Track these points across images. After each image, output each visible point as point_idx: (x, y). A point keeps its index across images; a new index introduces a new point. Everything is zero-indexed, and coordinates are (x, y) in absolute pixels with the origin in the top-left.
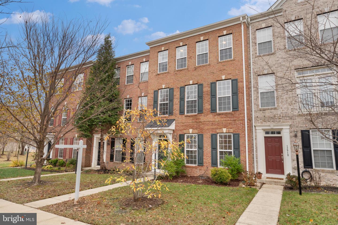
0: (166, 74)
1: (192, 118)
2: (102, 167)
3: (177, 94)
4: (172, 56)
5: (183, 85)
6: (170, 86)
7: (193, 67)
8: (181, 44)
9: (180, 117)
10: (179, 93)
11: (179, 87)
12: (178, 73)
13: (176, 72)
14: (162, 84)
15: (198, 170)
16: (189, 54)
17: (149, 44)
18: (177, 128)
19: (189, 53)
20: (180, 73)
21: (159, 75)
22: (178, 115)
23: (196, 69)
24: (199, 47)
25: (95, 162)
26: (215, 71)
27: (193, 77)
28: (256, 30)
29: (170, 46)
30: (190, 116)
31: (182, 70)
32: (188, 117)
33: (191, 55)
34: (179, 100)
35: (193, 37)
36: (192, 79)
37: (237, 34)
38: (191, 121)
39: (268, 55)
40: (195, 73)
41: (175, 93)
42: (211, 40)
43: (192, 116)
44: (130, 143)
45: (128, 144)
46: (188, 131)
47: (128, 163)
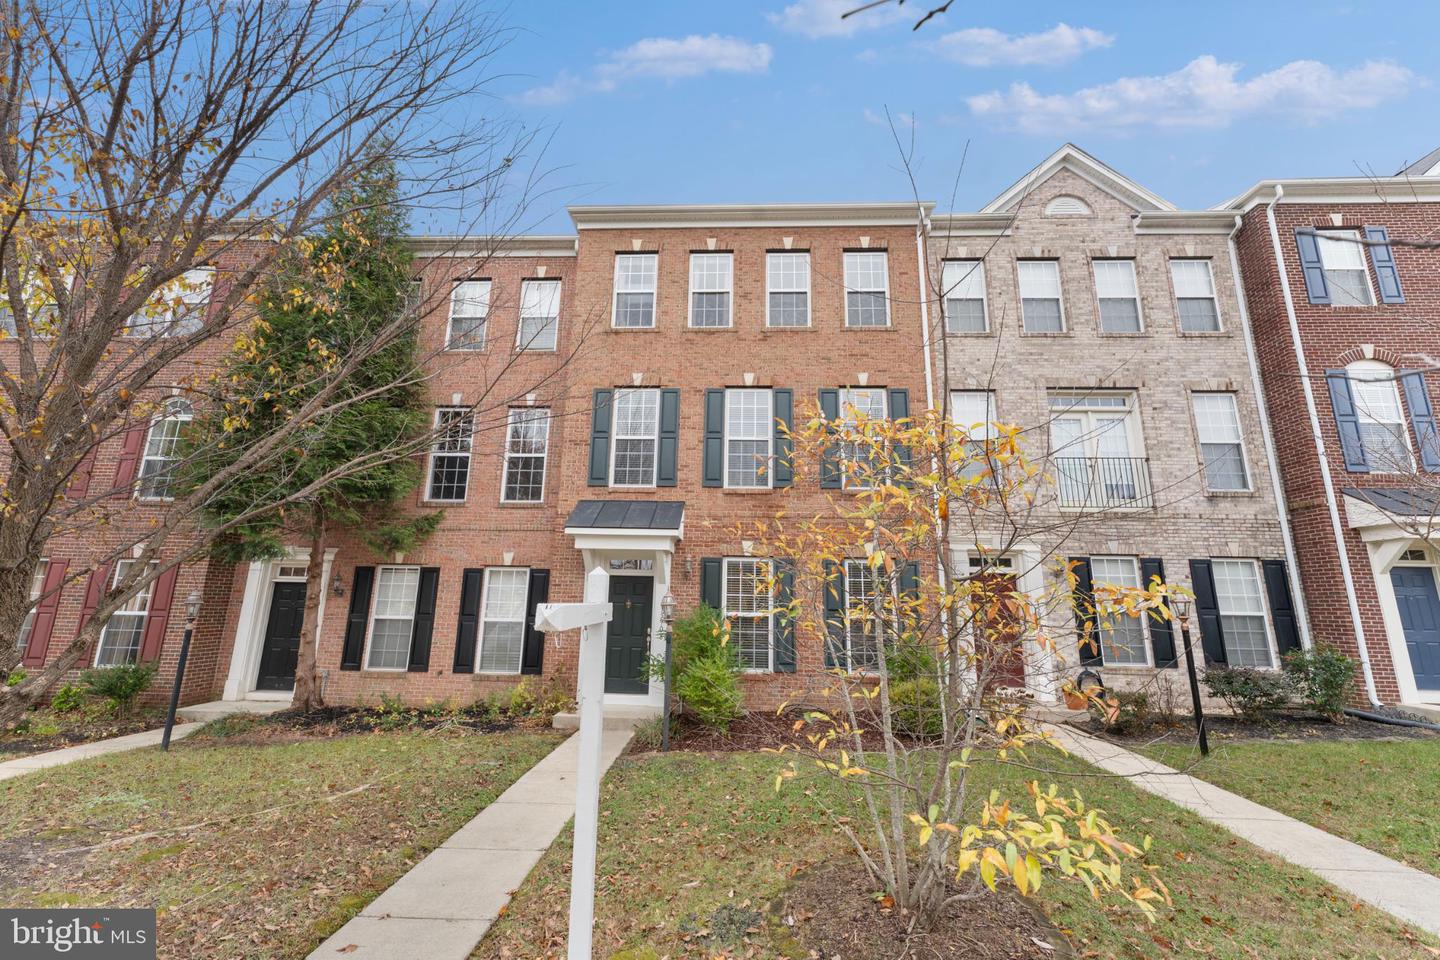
0: (647, 336)
1: (750, 503)
2: (307, 702)
3: (692, 412)
4: (673, 278)
5: (716, 384)
6: (664, 381)
7: (757, 328)
8: (712, 244)
9: (705, 494)
10: (700, 409)
11: (703, 387)
12: (697, 338)
13: (690, 336)
14: (630, 369)
15: (774, 688)
16: (740, 284)
17: (577, 216)
18: (694, 534)
19: (740, 280)
20: (707, 341)
21: (617, 333)
22: (698, 488)
23: (765, 336)
24: (776, 267)
25: (245, 678)
26: (834, 355)
27: (756, 361)
28: (943, 260)
29: (665, 241)
30: (743, 495)
31: (713, 333)
32: (738, 499)
33: (748, 289)
34: (701, 435)
35: (758, 233)
36: (752, 370)
37: (903, 255)
38: (747, 513)
39: (978, 337)
40: (765, 350)
41: (684, 409)
42: (820, 253)
43: (752, 495)
44: (458, 587)
45: (448, 592)
46: (736, 546)
47: (441, 673)
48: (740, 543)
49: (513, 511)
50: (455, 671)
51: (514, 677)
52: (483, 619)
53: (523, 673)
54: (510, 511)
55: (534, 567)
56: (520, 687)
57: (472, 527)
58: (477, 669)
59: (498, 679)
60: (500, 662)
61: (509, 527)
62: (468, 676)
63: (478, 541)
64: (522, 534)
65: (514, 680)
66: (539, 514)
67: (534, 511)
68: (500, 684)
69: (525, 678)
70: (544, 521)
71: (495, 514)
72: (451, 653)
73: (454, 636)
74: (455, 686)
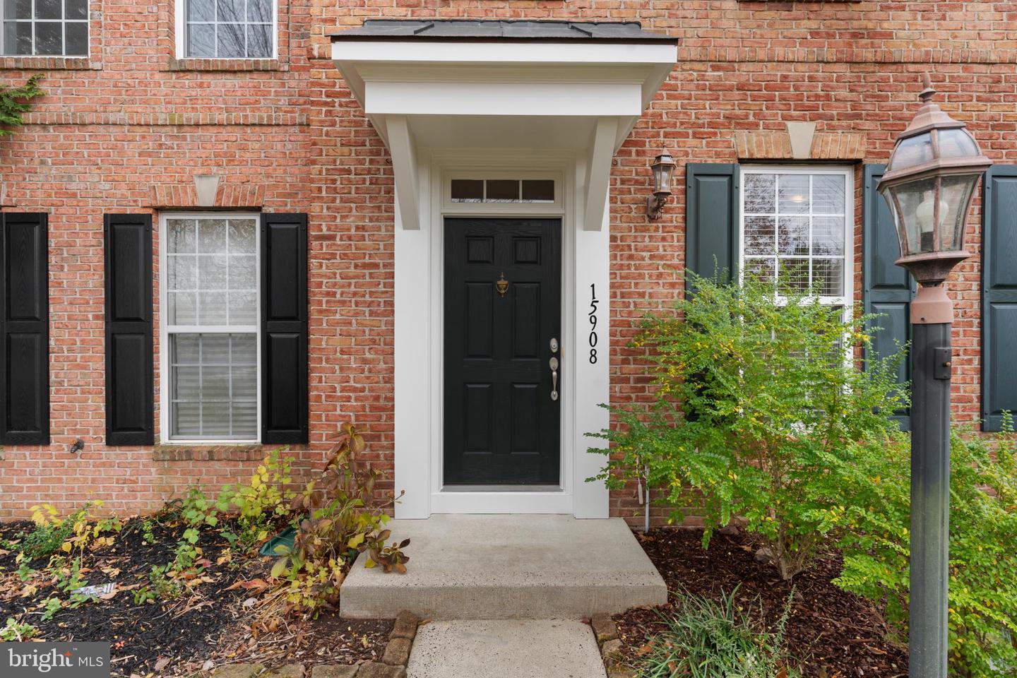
30: (787, 4)
38: (798, 52)
44: (96, 257)
45: (74, 269)
46: (773, 135)
47: (79, 445)
48: (782, 128)
49: (208, 78)
50: (111, 442)
51: (248, 449)
52: (164, 329)
53: (266, 440)
54: (200, 78)
55: (270, 210)
56: (260, 476)
57: (112, 118)
58: (163, 433)
59: (211, 455)
60: (216, 419)
61: (202, 118)
62: (143, 452)
63: (131, 149)
64: (237, 134)
65: (247, 456)
66: (272, 83)
67: (260, 79)
68: (217, 465)
69: (273, 451)
70: (283, 102)
71: (165, 86)
72: (97, 405)
73: (98, 365)
74: (115, 472)
